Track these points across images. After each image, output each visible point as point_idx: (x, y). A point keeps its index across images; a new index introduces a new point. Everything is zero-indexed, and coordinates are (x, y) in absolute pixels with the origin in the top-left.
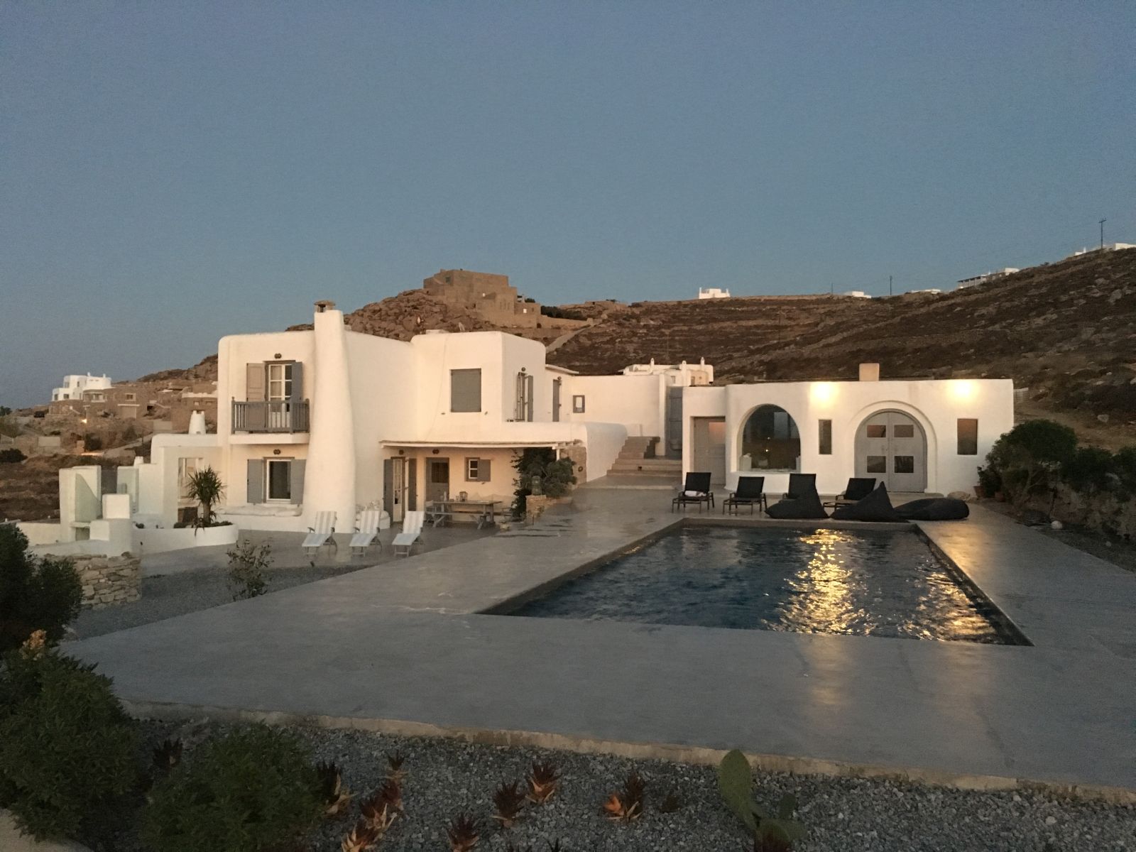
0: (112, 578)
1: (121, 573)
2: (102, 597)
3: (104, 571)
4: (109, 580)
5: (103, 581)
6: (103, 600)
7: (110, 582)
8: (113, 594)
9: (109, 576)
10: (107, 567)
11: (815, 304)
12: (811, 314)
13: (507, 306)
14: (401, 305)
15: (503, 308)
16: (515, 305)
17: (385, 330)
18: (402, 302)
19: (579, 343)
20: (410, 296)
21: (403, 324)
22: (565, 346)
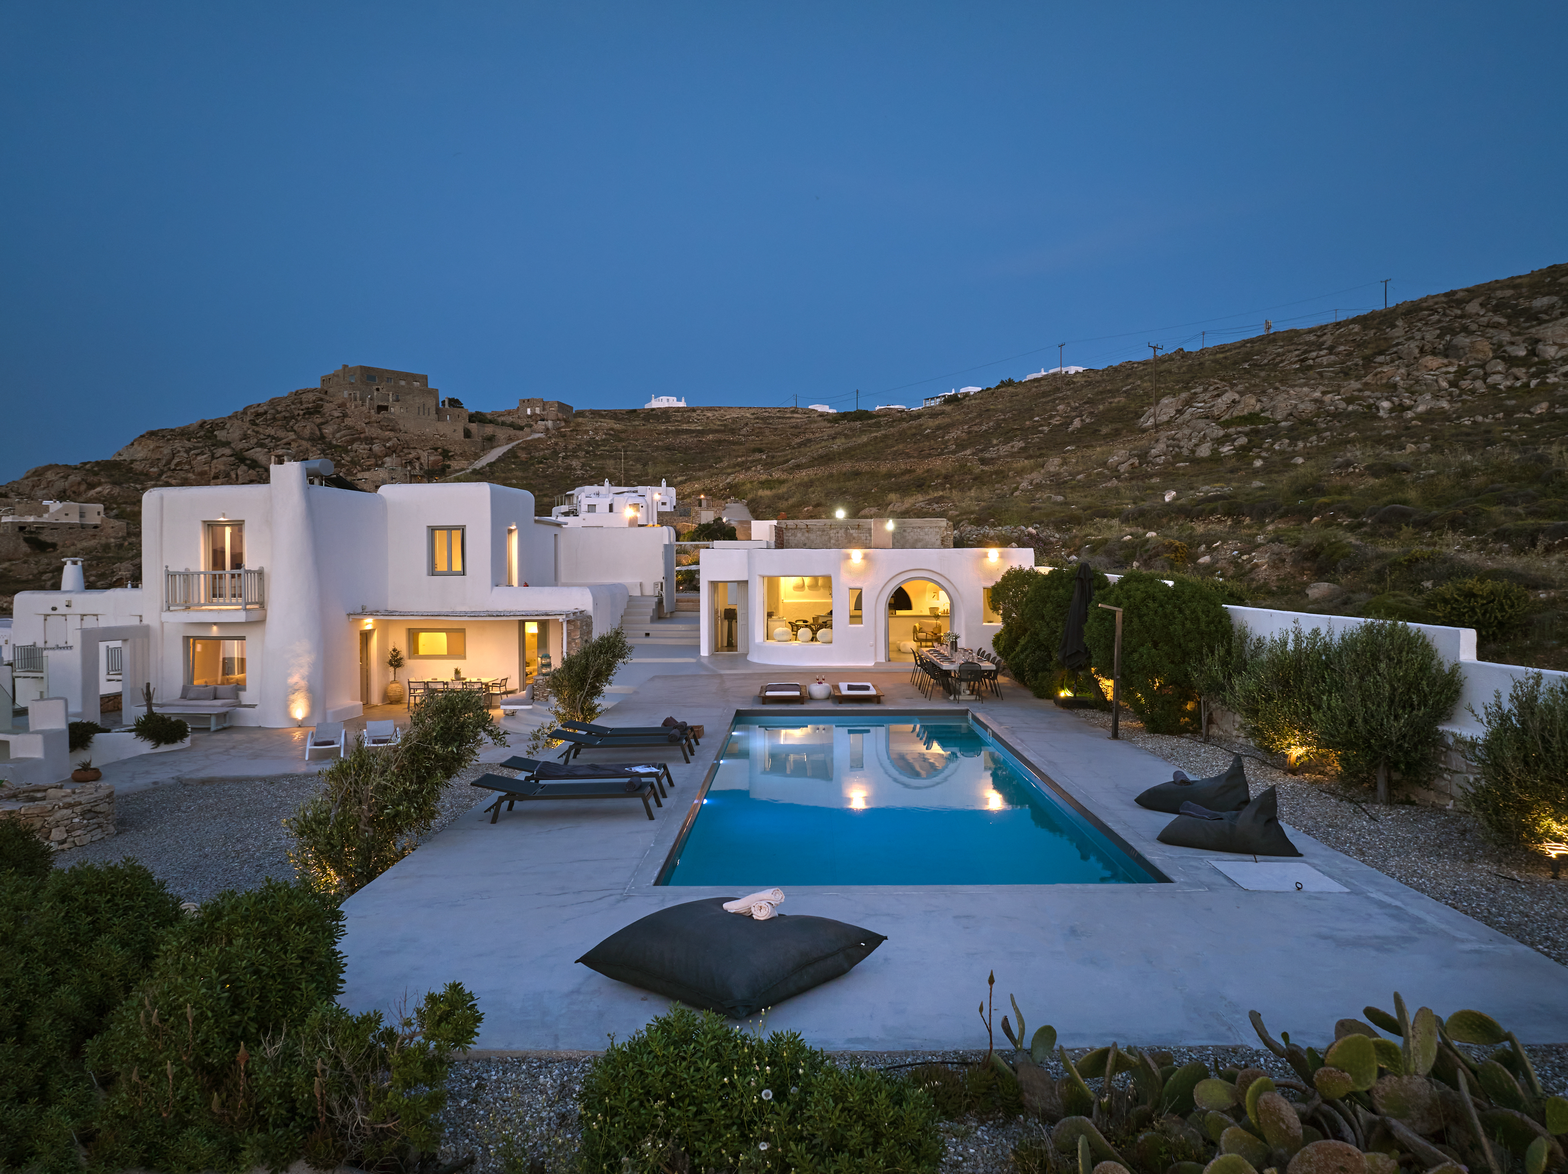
0: (88, 816)
1: (98, 809)
2: (77, 840)
3: (78, 809)
4: (84, 819)
5: (77, 820)
6: (78, 844)
7: (85, 822)
8: (89, 835)
9: (83, 814)
10: (80, 804)
11: (779, 418)
12: (776, 429)
13: (426, 411)
14: (293, 407)
15: (421, 413)
16: (438, 411)
17: (273, 438)
18: (293, 403)
19: (517, 457)
20: (304, 396)
21: (295, 431)
22: (500, 460)
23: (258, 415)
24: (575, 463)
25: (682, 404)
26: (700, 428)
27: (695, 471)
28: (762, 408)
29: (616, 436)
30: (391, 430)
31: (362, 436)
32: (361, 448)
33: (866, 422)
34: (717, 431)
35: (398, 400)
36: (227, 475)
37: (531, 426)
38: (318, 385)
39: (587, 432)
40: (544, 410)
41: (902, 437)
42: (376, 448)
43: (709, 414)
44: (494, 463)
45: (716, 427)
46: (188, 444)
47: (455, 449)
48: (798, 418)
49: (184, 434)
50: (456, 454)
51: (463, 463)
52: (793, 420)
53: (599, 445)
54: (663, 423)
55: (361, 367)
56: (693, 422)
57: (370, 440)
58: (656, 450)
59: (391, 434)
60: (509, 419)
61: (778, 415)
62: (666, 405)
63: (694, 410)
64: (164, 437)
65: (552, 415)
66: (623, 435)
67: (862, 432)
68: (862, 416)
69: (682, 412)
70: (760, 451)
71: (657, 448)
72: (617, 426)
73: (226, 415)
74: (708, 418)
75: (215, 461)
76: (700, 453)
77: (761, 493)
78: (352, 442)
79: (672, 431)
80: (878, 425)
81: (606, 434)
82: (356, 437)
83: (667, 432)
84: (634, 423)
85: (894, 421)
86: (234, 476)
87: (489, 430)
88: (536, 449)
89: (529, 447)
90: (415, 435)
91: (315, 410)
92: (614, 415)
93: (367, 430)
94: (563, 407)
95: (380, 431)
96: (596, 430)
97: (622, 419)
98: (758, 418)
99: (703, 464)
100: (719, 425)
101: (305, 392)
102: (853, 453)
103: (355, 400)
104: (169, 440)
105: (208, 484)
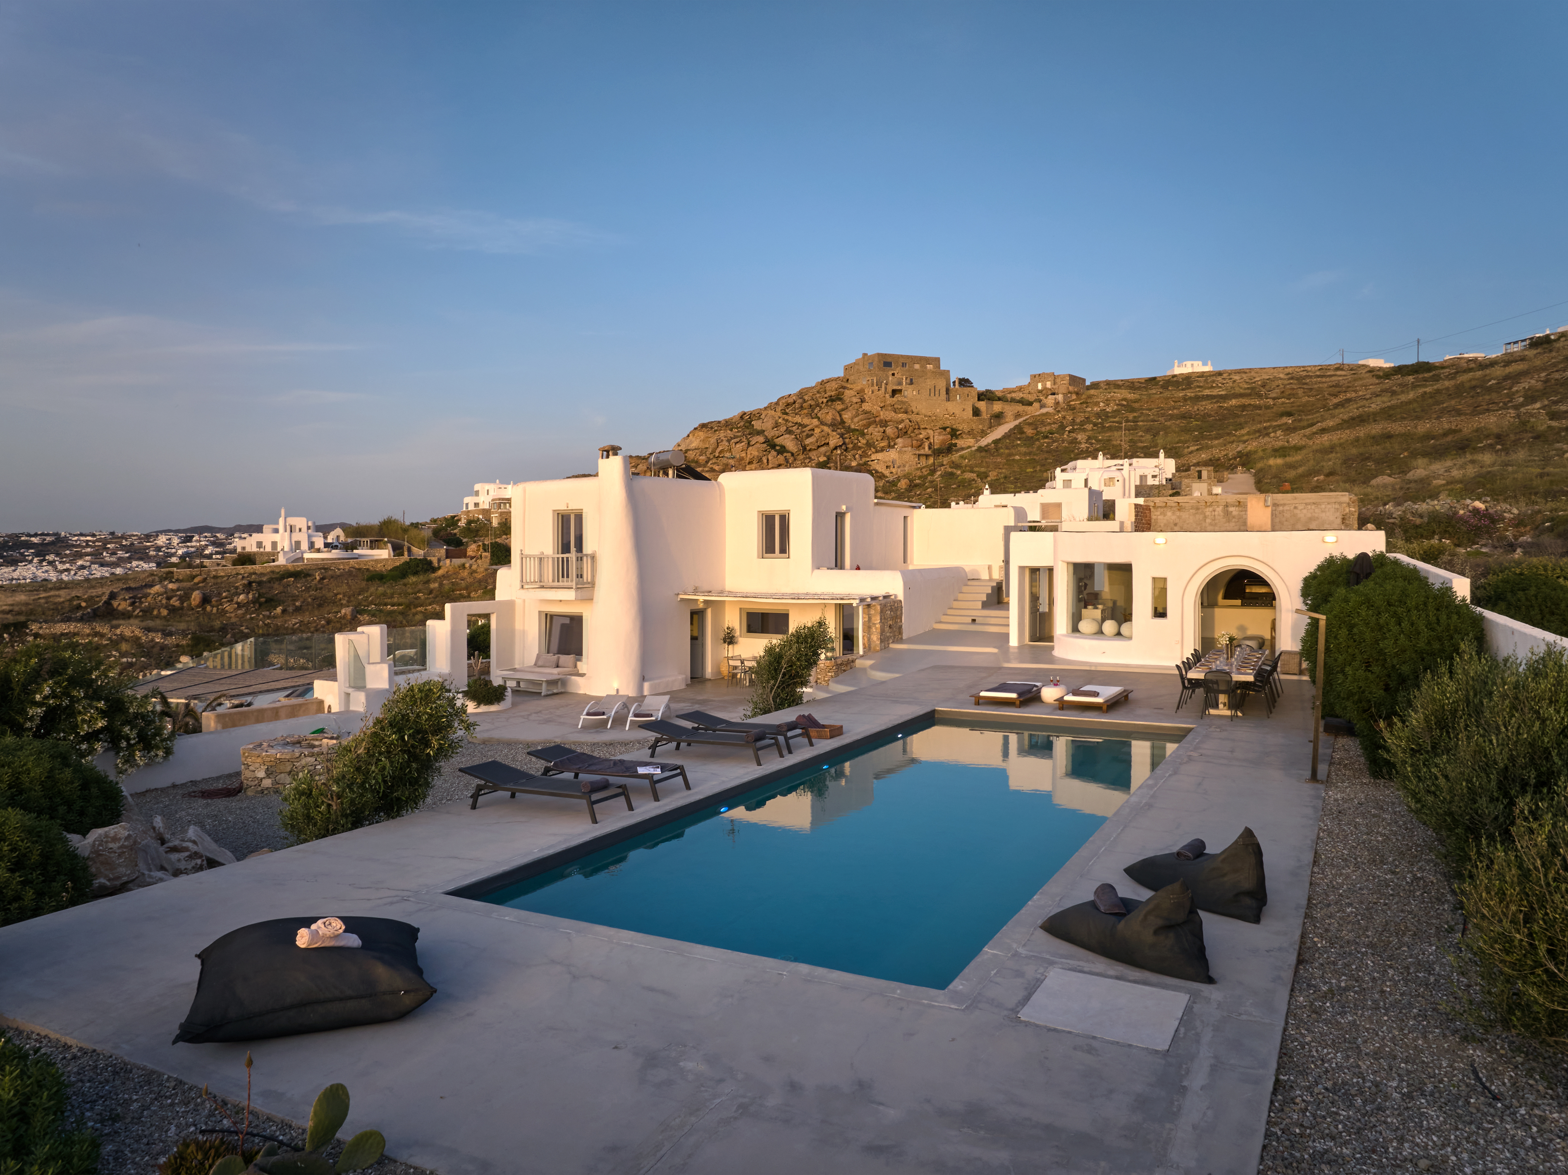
11: (1319, 376)
12: (1311, 389)
13: (937, 393)
14: (818, 395)
15: (932, 394)
16: (948, 391)
17: (800, 425)
18: (818, 392)
19: (1022, 432)
20: (827, 385)
21: (819, 418)
22: (1006, 436)
23: (788, 405)
24: (1081, 437)
25: (1207, 369)
26: (1223, 393)
27: (1211, 439)
28: (1300, 367)
29: (1129, 406)
30: (903, 413)
31: (877, 419)
32: (875, 432)
33: (1421, 376)
34: (1242, 395)
35: (911, 383)
36: (760, 460)
37: (1040, 401)
38: (841, 374)
39: (1097, 404)
40: (1055, 384)
41: (1459, 391)
42: (890, 431)
43: (1236, 377)
44: (1000, 439)
45: (1242, 391)
46: (729, 434)
47: (963, 427)
48: (1340, 376)
49: (728, 424)
50: (964, 433)
51: (970, 441)
52: (1334, 378)
53: (1108, 417)
54: (1183, 390)
55: (879, 354)
56: (1218, 387)
57: (884, 424)
58: (1170, 420)
59: (903, 416)
60: (1018, 396)
61: (1318, 373)
62: (1190, 370)
63: (1220, 374)
64: (712, 428)
65: (1063, 389)
66: (1136, 405)
67: (1414, 387)
68: (1421, 368)
69: (1207, 376)
70: (1289, 414)
71: (1172, 417)
72: (1131, 396)
73: (762, 407)
74: (1234, 381)
75: (750, 448)
76: (1220, 420)
77: (1272, 462)
78: (868, 426)
79: (1191, 398)
80: (1436, 379)
81: (1118, 405)
82: (872, 420)
83: (1185, 399)
84: (1150, 392)
85: (1457, 373)
86: (765, 461)
87: (997, 407)
88: (1043, 423)
89: (1035, 423)
90: (925, 416)
91: (837, 398)
92: (1131, 385)
93: (882, 413)
94: (1075, 380)
95: (893, 414)
96: (1107, 402)
97: (1139, 388)
98: (1292, 378)
99: (1221, 432)
100: (1245, 389)
101: (828, 381)
102: (1391, 412)
103: (873, 385)
104: (716, 431)
105: (744, 469)
